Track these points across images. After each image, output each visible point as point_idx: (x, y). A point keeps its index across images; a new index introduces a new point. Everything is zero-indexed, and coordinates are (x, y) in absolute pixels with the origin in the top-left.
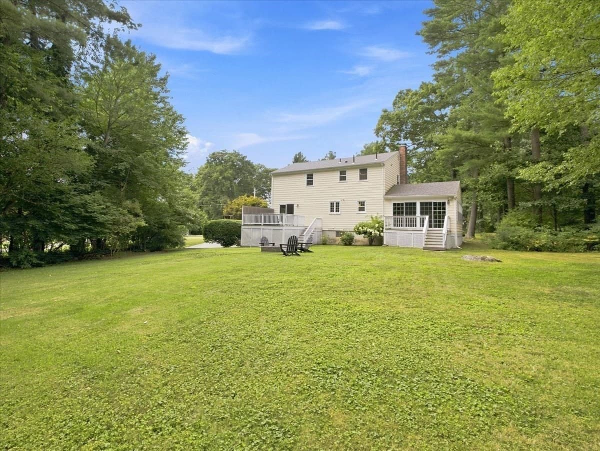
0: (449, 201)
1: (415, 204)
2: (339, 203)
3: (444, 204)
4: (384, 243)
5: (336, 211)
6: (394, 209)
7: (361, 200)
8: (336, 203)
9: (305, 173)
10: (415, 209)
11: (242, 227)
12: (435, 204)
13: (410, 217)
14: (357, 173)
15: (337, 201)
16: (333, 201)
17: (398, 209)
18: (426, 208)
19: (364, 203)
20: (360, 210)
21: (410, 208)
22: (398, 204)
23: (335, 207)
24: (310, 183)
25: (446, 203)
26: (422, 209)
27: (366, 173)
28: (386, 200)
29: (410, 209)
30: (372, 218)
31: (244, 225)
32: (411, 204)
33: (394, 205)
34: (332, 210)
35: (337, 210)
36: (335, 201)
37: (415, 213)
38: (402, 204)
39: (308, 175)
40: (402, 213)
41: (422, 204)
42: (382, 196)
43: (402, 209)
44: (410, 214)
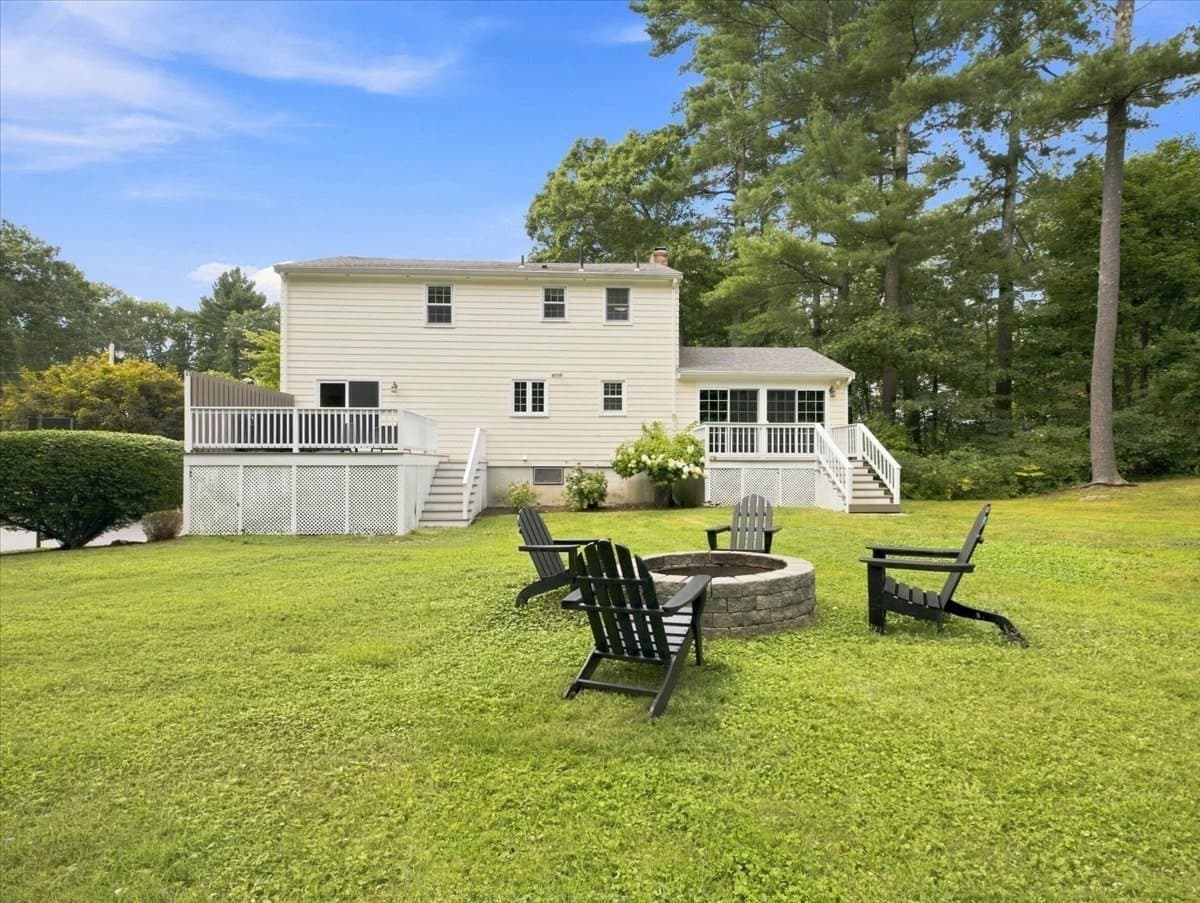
0: (831, 391)
1: (754, 394)
2: (542, 385)
3: (821, 395)
4: (708, 497)
5: (534, 409)
6: (703, 406)
7: (613, 378)
8: (534, 385)
9: (419, 281)
10: (754, 407)
11: (188, 461)
12: (802, 394)
13: (778, 425)
14: (600, 299)
15: (537, 377)
16: (521, 377)
17: (712, 405)
18: (781, 404)
19: (619, 386)
20: (606, 407)
21: (744, 404)
22: (714, 394)
23: (529, 396)
24: (439, 314)
25: (827, 395)
26: (770, 407)
27: (626, 300)
28: (683, 381)
29: (743, 407)
30: (644, 429)
31: (197, 452)
32: (743, 393)
33: (704, 394)
34: (520, 405)
35: (538, 406)
36: (529, 377)
37: (754, 418)
38: (724, 394)
39: (431, 291)
40: (723, 417)
41: (771, 394)
42: (673, 369)
43: (724, 406)
44: (743, 419)
